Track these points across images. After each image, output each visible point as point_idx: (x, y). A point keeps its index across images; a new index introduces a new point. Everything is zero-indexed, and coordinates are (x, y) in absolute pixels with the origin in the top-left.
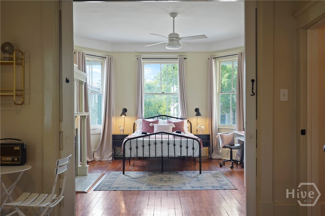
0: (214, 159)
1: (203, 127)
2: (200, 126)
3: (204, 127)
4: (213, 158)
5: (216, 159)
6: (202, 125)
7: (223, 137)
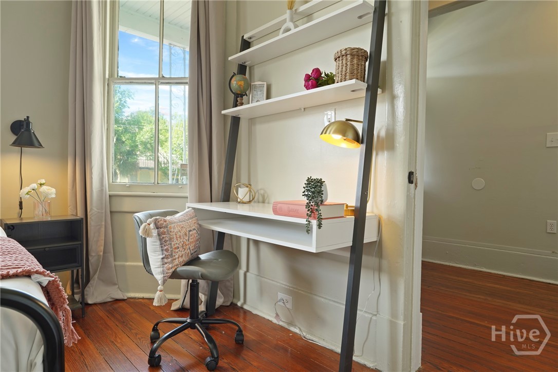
0: (95, 304)
1: (50, 191)
2: (34, 186)
3: (54, 190)
4: (90, 302)
5: (103, 304)
6: (43, 181)
7: (169, 232)
